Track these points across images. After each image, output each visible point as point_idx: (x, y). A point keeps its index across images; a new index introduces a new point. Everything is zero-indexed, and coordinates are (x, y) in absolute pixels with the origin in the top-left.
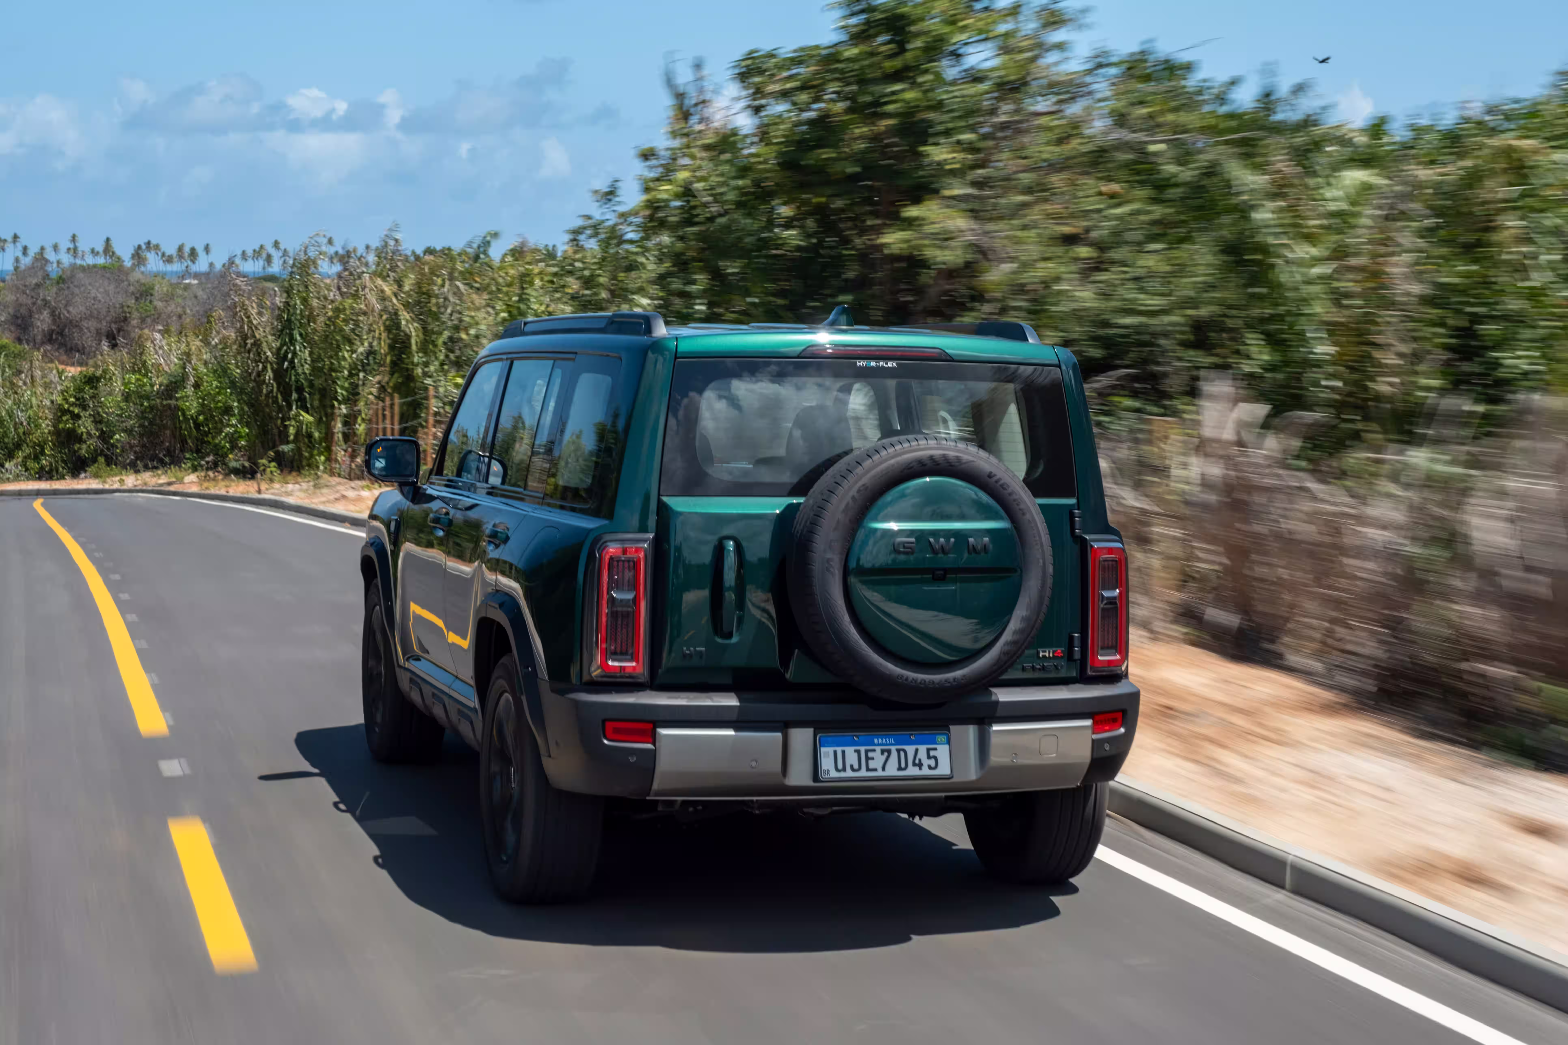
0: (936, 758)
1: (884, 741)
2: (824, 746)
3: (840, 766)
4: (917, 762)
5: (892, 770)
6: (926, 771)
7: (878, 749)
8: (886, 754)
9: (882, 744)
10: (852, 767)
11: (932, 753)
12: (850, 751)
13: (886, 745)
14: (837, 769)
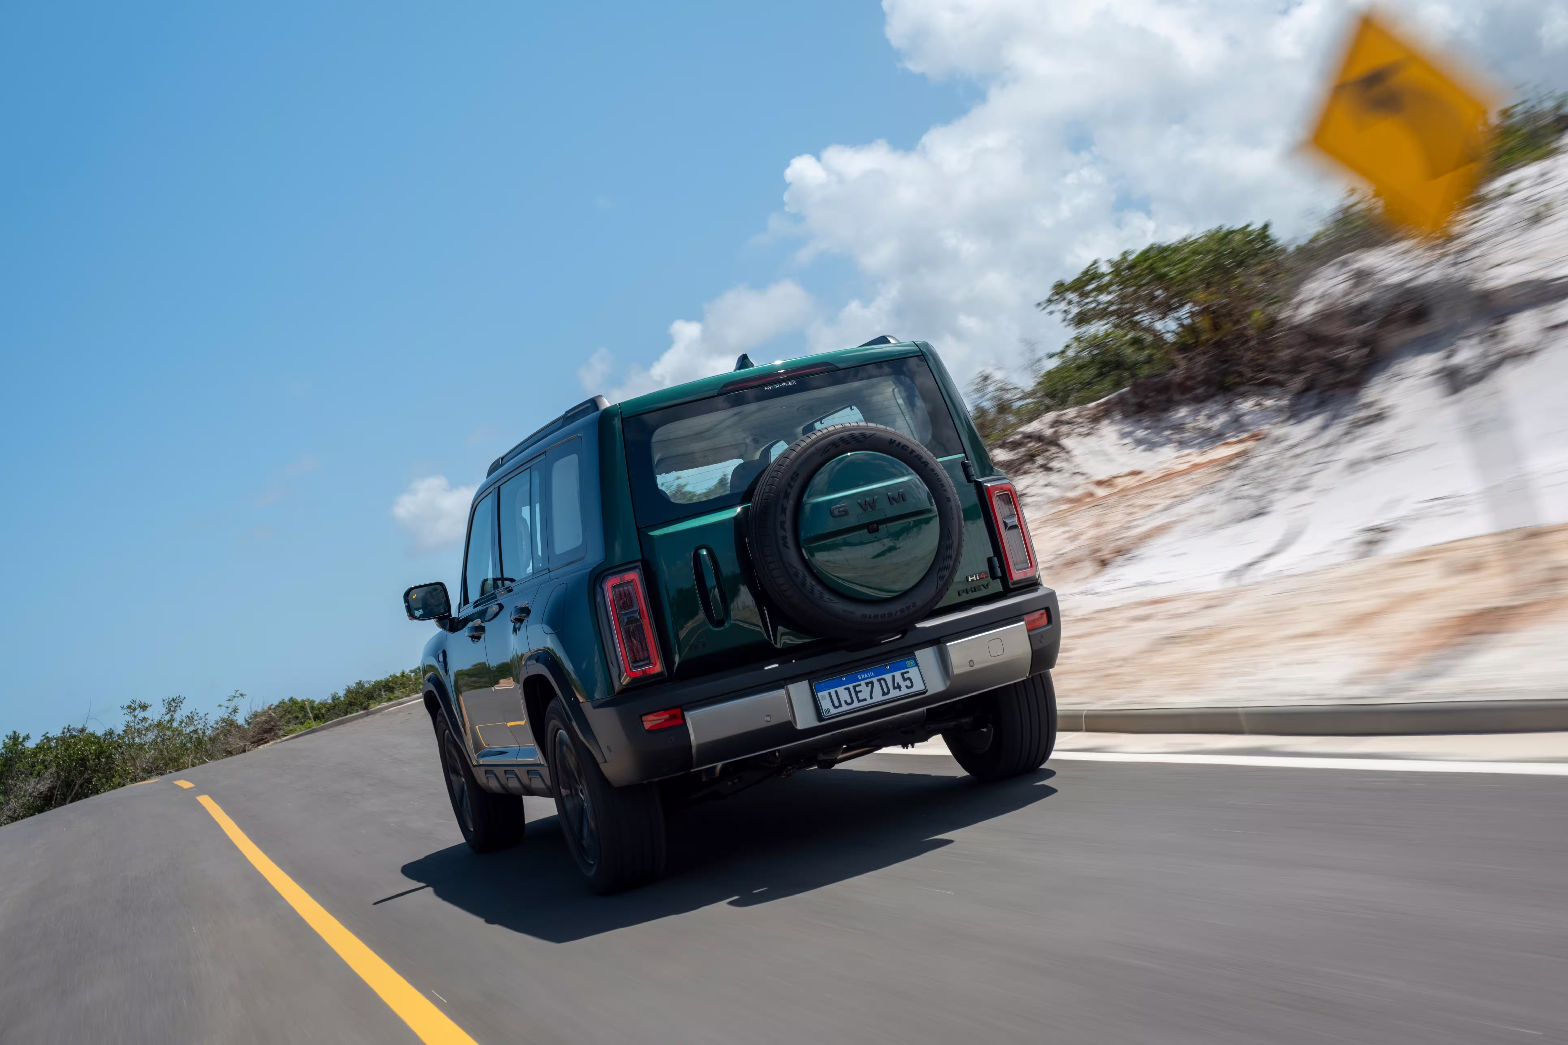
0: (909, 679)
1: (866, 676)
2: (820, 692)
3: (837, 704)
4: (896, 685)
5: (878, 697)
6: (905, 691)
7: (863, 683)
8: (870, 685)
9: (865, 679)
10: (846, 702)
11: (906, 676)
12: (841, 690)
13: (868, 678)
14: (835, 707)
